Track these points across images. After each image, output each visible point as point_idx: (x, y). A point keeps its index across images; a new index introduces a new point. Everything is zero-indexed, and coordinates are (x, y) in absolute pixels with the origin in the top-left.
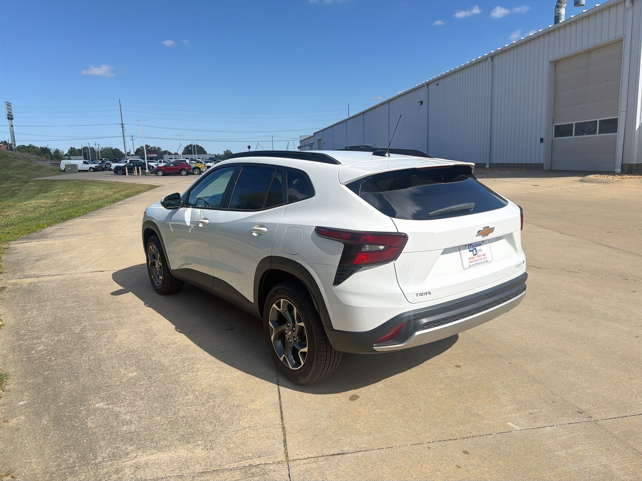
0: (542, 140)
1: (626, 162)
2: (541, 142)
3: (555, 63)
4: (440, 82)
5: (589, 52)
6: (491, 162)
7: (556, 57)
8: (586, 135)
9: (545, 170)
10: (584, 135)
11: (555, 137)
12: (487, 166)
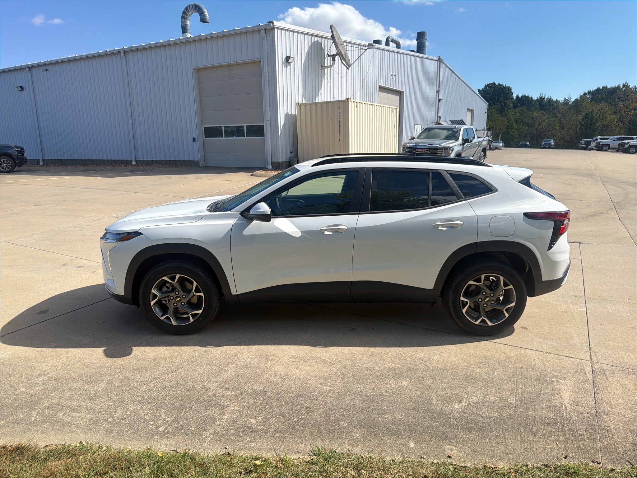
0: (194, 140)
1: (275, 160)
2: (194, 141)
3: (198, 70)
4: (50, 68)
5: (229, 66)
6: (137, 159)
7: (199, 65)
8: (236, 137)
9: (201, 167)
10: (233, 137)
11: (205, 137)
12: (134, 163)
